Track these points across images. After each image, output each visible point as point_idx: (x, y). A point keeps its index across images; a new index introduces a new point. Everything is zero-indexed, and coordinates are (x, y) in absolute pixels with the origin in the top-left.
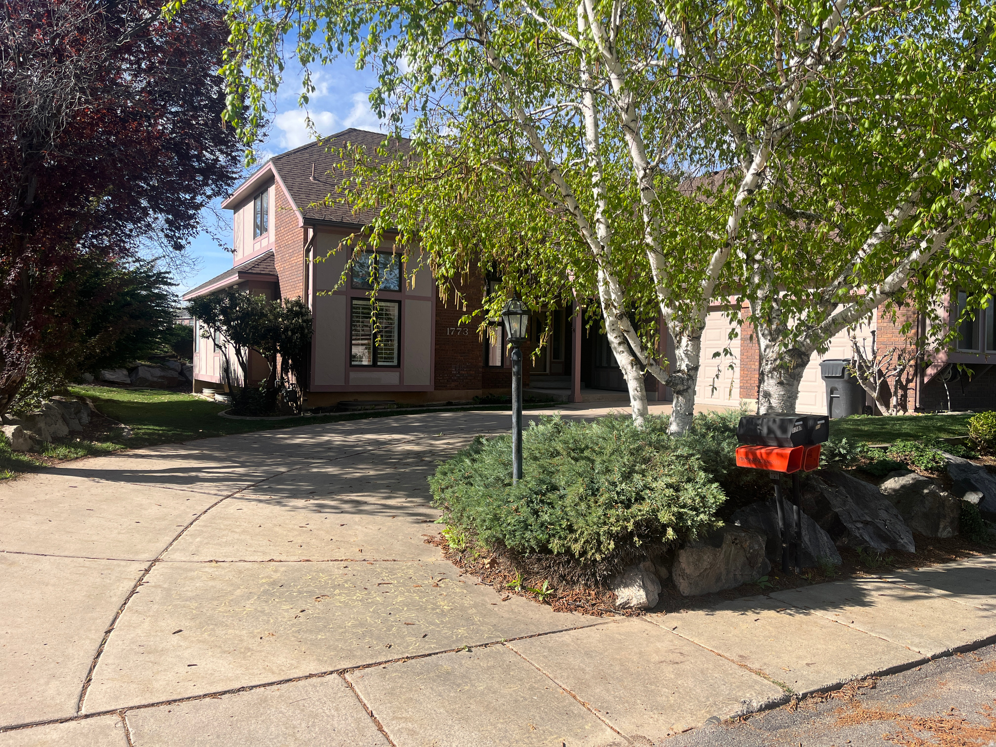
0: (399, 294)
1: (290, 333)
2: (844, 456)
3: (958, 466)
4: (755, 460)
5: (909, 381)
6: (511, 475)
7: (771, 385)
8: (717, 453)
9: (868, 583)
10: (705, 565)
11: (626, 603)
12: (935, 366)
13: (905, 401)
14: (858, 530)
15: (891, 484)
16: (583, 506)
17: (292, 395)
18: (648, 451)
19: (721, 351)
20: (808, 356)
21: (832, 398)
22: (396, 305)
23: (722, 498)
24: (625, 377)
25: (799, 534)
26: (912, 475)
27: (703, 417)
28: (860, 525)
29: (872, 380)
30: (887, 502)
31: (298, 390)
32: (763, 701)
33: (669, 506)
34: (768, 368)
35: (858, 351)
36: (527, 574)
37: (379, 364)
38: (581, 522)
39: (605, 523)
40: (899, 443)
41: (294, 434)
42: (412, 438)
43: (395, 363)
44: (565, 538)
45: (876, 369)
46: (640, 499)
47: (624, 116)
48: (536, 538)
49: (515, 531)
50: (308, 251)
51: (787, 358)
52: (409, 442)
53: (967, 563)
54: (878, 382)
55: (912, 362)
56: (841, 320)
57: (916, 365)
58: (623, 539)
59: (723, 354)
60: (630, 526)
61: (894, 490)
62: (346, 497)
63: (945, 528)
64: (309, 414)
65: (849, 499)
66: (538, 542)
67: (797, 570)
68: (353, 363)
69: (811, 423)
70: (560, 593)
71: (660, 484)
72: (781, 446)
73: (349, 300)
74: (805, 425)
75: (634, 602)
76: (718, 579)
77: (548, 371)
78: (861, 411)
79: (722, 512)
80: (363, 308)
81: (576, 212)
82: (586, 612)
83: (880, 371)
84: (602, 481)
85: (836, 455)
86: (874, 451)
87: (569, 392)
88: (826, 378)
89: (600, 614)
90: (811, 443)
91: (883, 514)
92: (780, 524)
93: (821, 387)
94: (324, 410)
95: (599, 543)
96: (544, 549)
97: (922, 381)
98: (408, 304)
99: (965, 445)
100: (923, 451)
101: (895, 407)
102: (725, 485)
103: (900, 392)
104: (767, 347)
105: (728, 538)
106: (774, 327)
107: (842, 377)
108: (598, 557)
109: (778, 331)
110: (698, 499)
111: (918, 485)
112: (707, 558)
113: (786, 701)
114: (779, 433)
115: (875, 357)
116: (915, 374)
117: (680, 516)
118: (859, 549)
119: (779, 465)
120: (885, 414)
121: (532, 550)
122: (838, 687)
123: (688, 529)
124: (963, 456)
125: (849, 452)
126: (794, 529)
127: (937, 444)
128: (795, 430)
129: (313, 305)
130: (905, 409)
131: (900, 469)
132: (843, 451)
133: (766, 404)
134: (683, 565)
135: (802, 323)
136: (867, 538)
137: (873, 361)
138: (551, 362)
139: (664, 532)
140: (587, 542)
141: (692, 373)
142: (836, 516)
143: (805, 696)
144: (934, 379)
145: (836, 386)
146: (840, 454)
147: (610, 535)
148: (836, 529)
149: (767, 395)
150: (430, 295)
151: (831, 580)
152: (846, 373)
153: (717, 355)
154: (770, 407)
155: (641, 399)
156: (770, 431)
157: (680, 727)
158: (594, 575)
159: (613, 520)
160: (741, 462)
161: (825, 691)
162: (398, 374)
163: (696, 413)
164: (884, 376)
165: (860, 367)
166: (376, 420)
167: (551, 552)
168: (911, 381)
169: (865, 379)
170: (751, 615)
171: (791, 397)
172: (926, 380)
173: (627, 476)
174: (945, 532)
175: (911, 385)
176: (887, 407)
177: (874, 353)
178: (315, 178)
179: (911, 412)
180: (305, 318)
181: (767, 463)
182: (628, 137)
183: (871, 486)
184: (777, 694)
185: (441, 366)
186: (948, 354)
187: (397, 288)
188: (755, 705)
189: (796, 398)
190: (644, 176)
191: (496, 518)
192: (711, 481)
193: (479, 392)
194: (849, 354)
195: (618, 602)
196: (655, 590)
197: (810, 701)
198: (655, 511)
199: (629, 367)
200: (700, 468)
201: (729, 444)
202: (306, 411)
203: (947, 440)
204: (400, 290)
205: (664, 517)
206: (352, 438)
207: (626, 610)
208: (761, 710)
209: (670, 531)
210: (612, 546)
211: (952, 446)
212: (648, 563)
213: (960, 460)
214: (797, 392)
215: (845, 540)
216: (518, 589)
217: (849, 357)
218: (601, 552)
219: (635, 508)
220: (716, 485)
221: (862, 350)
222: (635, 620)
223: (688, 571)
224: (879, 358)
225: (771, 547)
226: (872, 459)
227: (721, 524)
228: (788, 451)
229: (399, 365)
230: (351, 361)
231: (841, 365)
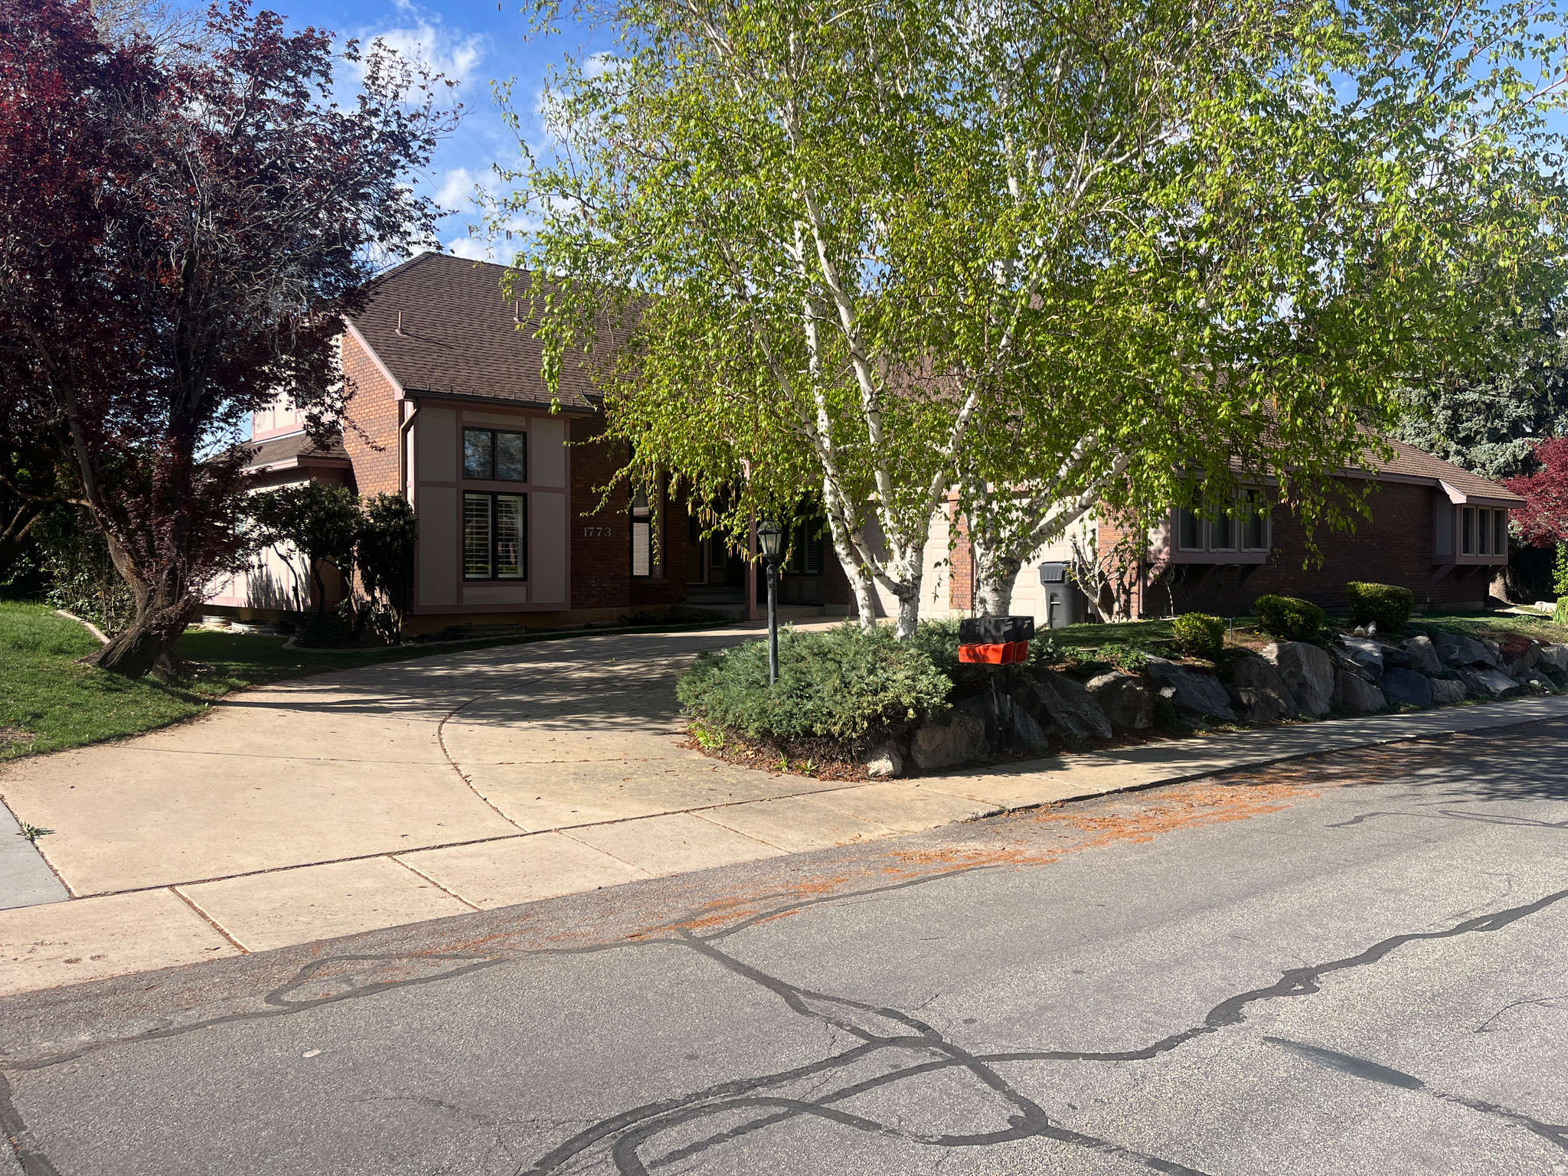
0: (524, 484)
1: (388, 539)
2: (1051, 654)
3: (1158, 665)
4: (975, 656)
5: (1132, 584)
6: (768, 677)
7: (986, 592)
8: (942, 653)
9: (1068, 759)
10: (938, 742)
11: (877, 772)
12: (1157, 568)
13: (1129, 606)
14: (1062, 719)
15: (1096, 682)
16: (838, 697)
17: (385, 621)
18: (884, 653)
19: (941, 561)
20: (1019, 564)
21: (1052, 605)
22: (520, 500)
23: (951, 685)
24: (853, 587)
25: (1012, 720)
26: (1114, 673)
27: (925, 624)
28: (1064, 715)
29: (1093, 584)
30: (1090, 697)
31: (393, 612)
32: (986, 812)
33: (909, 692)
34: (983, 576)
35: (1078, 552)
36: (791, 756)
37: (500, 576)
38: (839, 709)
39: (859, 708)
40: (1108, 647)
41: (428, 665)
42: (580, 665)
43: (520, 574)
44: (826, 722)
45: (1097, 571)
46: (884, 689)
47: (852, 345)
48: (800, 724)
49: (780, 721)
50: (405, 431)
51: (1001, 567)
52: (579, 669)
53: (1154, 745)
54: (1099, 586)
55: (1134, 564)
56: (1046, 530)
57: (1139, 567)
58: (874, 719)
59: (943, 564)
60: (880, 709)
61: (1098, 687)
62: (570, 717)
63: (1141, 720)
64: (411, 644)
65: (1056, 692)
66: (803, 727)
67: (1011, 751)
68: (467, 576)
69: (1019, 623)
70: (821, 769)
71: (900, 676)
72: (995, 643)
73: (461, 493)
74: (1014, 625)
75: (883, 771)
76: (948, 755)
77: (706, 581)
78: (1083, 619)
79: (950, 697)
80: (477, 505)
81: (814, 437)
82: (847, 780)
83: (1101, 574)
84: (853, 676)
85: (1044, 654)
86: (1084, 653)
87: (742, 608)
88: (1045, 583)
89: (858, 781)
90: (1020, 640)
91: (1086, 707)
92: (997, 711)
93: (1040, 593)
94: (430, 638)
95: (855, 724)
96: (808, 732)
97: (1145, 585)
98: (535, 498)
99: (1170, 647)
100: (1129, 652)
101: (1118, 613)
102: (951, 676)
103: (1123, 597)
104: (982, 555)
105: (955, 720)
106: (988, 536)
107: (1062, 581)
108: (854, 735)
109: (992, 540)
110: (931, 687)
111: (1119, 681)
112: (939, 735)
113: (1001, 812)
114: (994, 632)
115: (1096, 559)
116: (1138, 577)
117: (918, 699)
118: (1063, 735)
119: (994, 659)
120: (1108, 621)
121: (797, 735)
122: (1037, 806)
123: (925, 710)
124: (1166, 657)
125: (1055, 651)
126: (1008, 715)
127: (1143, 647)
128: (1007, 629)
129: (416, 502)
130: (1128, 616)
131: (1103, 668)
132: (1050, 650)
133: (982, 610)
134: (920, 743)
135: (1013, 534)
136: (1071, 726)
137: (1093, 564)
138: (710, 569)
139: (906, 713)
140: (844, 724)
141: (916, 582)
142: (1044, 708)
143: (1014, 810)
144: (1159, 579)
145: (1056, 591)
146: (1047, 653)
147: (863, 717)
148: (1045, 719)
149: (983, 601)
150: (562, 485)
151: (1039, 757)
152: (1067, 577)
153: (938, 564)
154: (986, 613)
155: (869, 607)
156: (987, 630)
157: (932, 826)
158: (850, 752)
159: (865, 705)
160: (963, 658)
161: (1028, 808)
162: (524, 588)
163: (919, 621)
164: (1106, 580)
165: (1081, 571)
166: (510, 648)
167: (814, 735)
168: (1134, 584)
169: (1086, 584)
170: (974, 778)
171: (1004, 602)
172: (1149, 584)
173: (872, 671)
174: (1141, 723)
175: (1134, 589)
176: (1110, 613)
177: (1095, 553)
178: (402, 331)
179: (1134, 619)
180: (407, 519)
181: (985, 657)
182: (855, 364)
183: (1076, 684)
184: (996, 809)
185: (577, 578)
186: (1171, 554)
187: (520, 477)
188: (981, 814)
189: (1009, 603)
190: (871, 400)
191: (763, 711)
192: (941, 673)
193: (626, 611)
194: (1070, 556)
195: (870, 772)
196: (900, 762)
197: (1018, 813)
198: (898, 697)
199: (857, 577)
200: (930, 663)
201: (951, 645)
202: (407, 640)
203: (1152, 643)
204: (525, 480)
205: (906, 700)
206: (505, 668)
207: (876, 776)
208: (984, 817)
209: (911, 711)
210: (866, 725)
211: (1155, 649)
212: (892, 742)
213: (1161, 660)
214: (1010, 598)
215: (1052, 728)
216: (785, 769)
217: (1069, 558)
218: (856, 732)
219: (882, 695)
220: (943, 676)
221: (1082, 551)
222: (885, 785)
223: (923, 747)
224: (1100, 559)
225: (989, 731)
226: (1081, 661)
227: (950, 705)
228: (1001, 646)
229: (525, 577)
230: (465, 573)
231: (1061, 567)
